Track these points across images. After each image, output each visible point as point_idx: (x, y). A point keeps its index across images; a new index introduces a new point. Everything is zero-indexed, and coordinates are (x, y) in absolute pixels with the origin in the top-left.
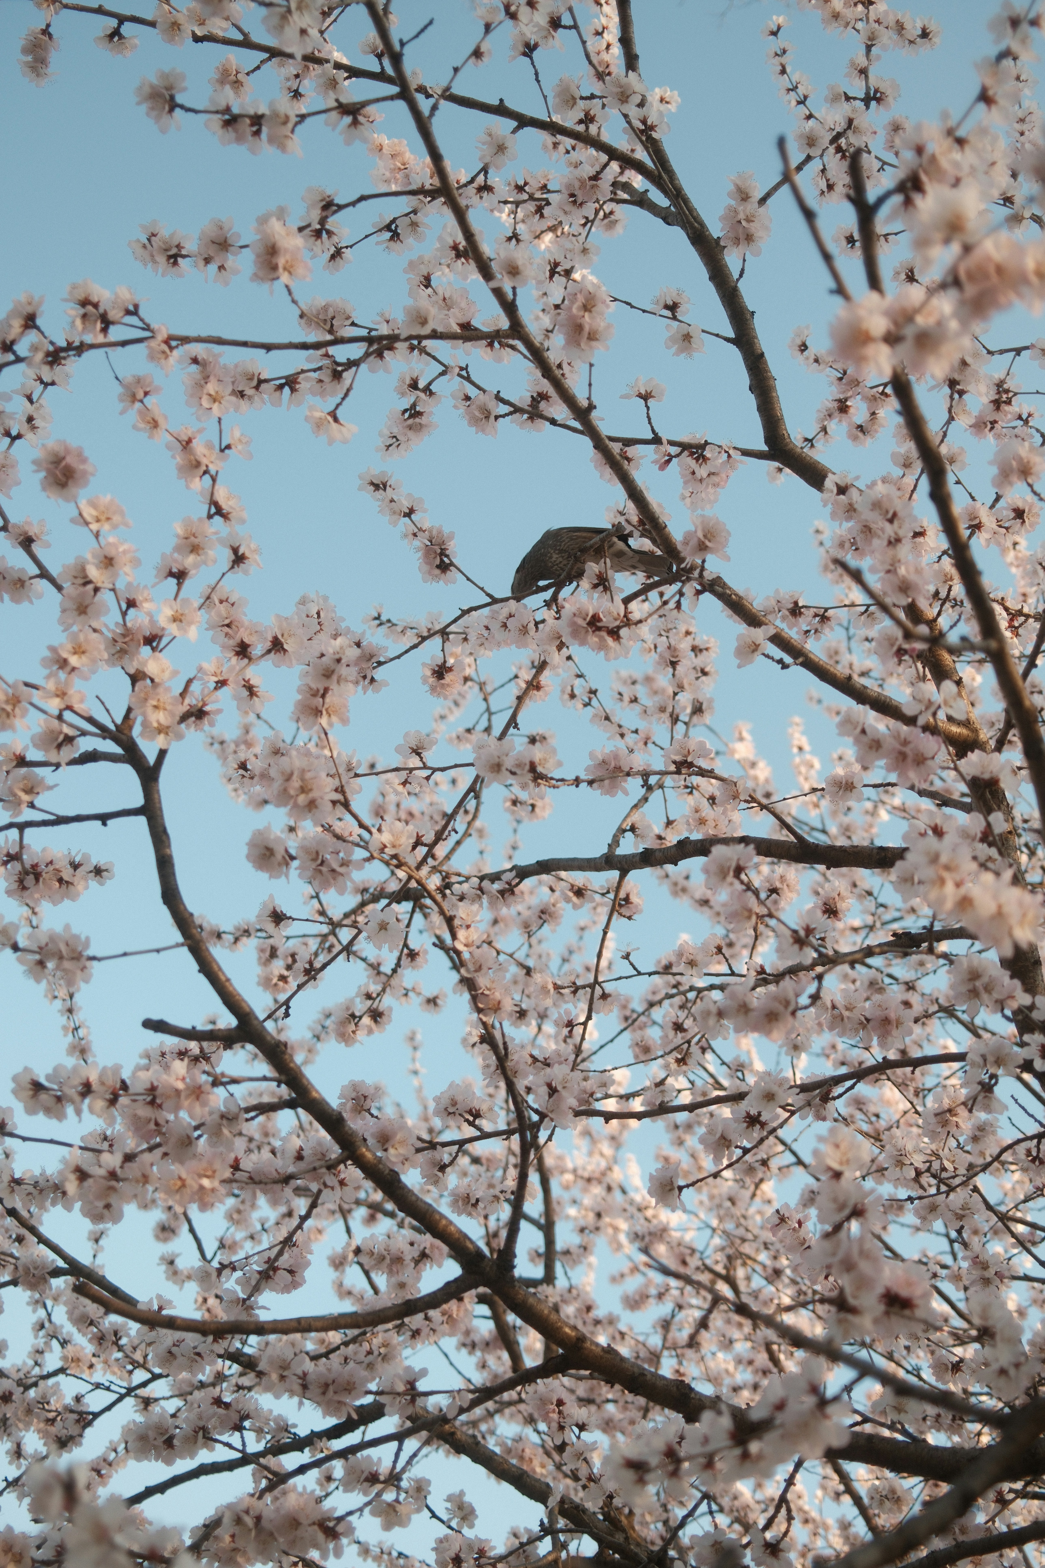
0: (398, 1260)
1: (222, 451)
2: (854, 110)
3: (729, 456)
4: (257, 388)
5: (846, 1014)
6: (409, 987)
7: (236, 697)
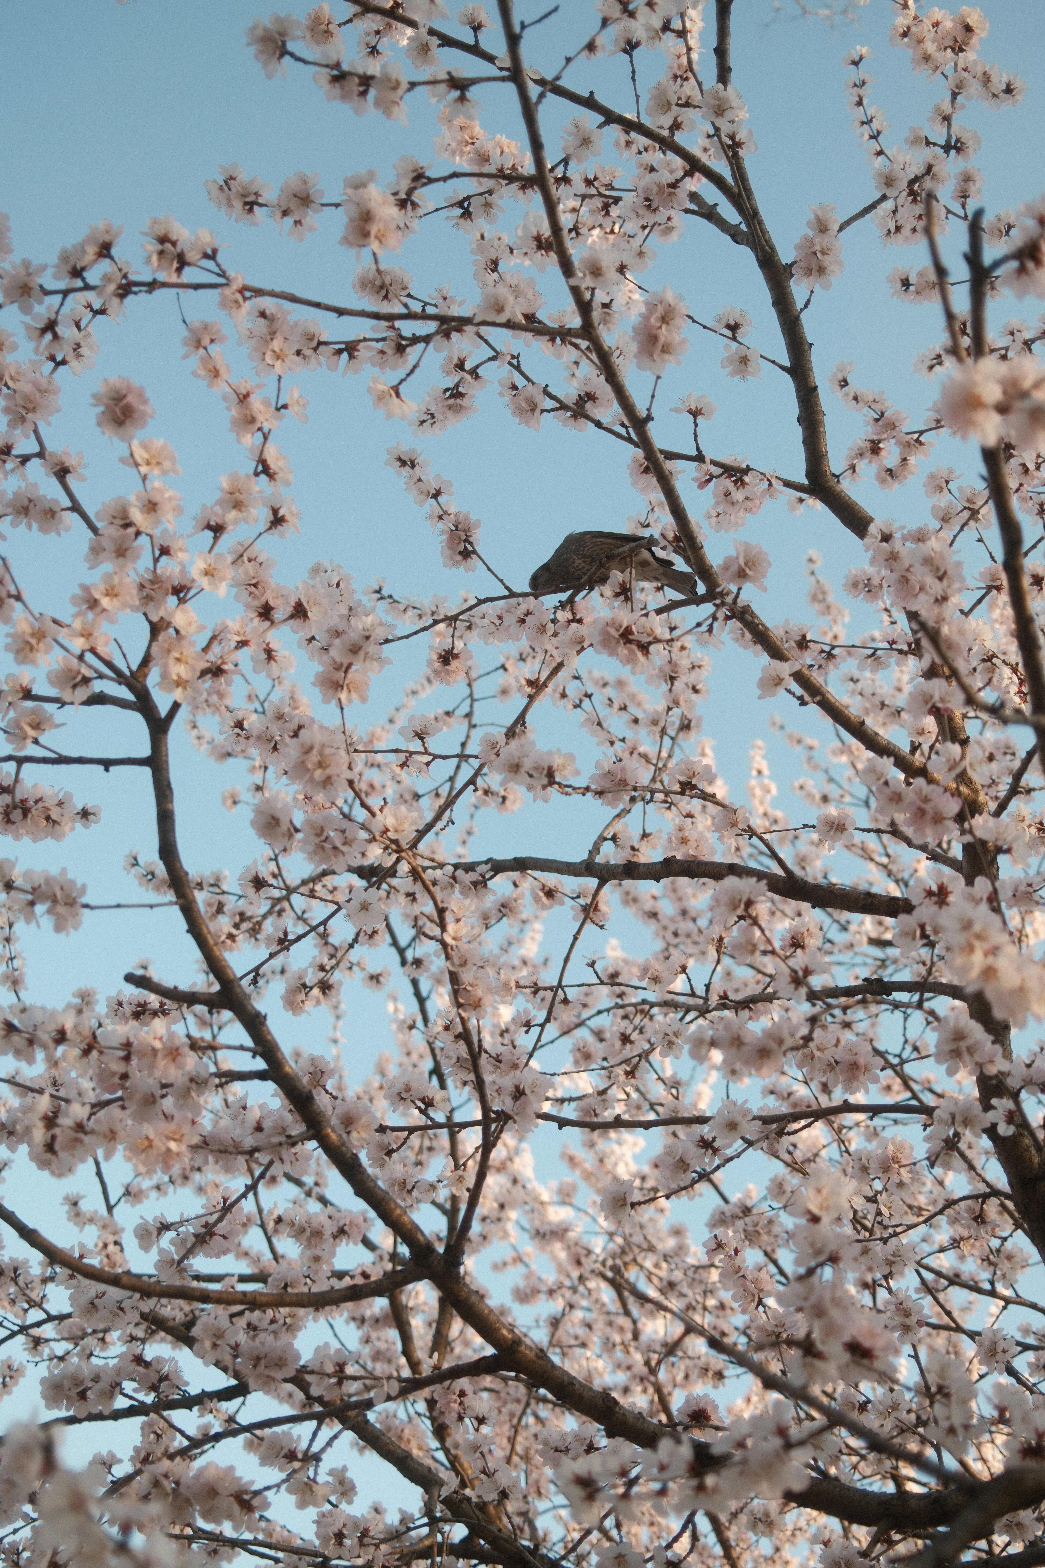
0: (318, 1234)
1: (278, 409)
2: (935, 157)
3: (770, 485)
4: (315, 349)
5: (817, 1054)
6: (354, 960)
7: (253, 659)
